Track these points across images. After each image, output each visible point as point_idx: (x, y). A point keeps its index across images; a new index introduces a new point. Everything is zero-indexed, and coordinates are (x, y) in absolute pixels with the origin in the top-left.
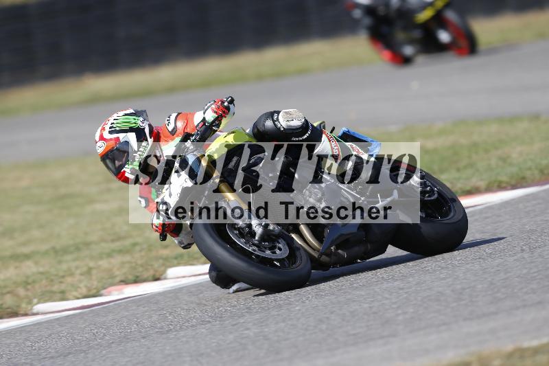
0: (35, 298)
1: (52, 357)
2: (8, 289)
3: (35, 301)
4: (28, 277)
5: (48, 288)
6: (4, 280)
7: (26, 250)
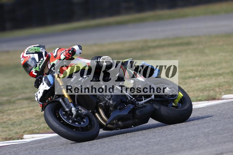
0: (223, 92)
1: (229, 118)
2: (212, 88)
3: (223, 93)
4: (220, 83)
5: (229, 88)
6: (210, 84)
7: (220, 72)
